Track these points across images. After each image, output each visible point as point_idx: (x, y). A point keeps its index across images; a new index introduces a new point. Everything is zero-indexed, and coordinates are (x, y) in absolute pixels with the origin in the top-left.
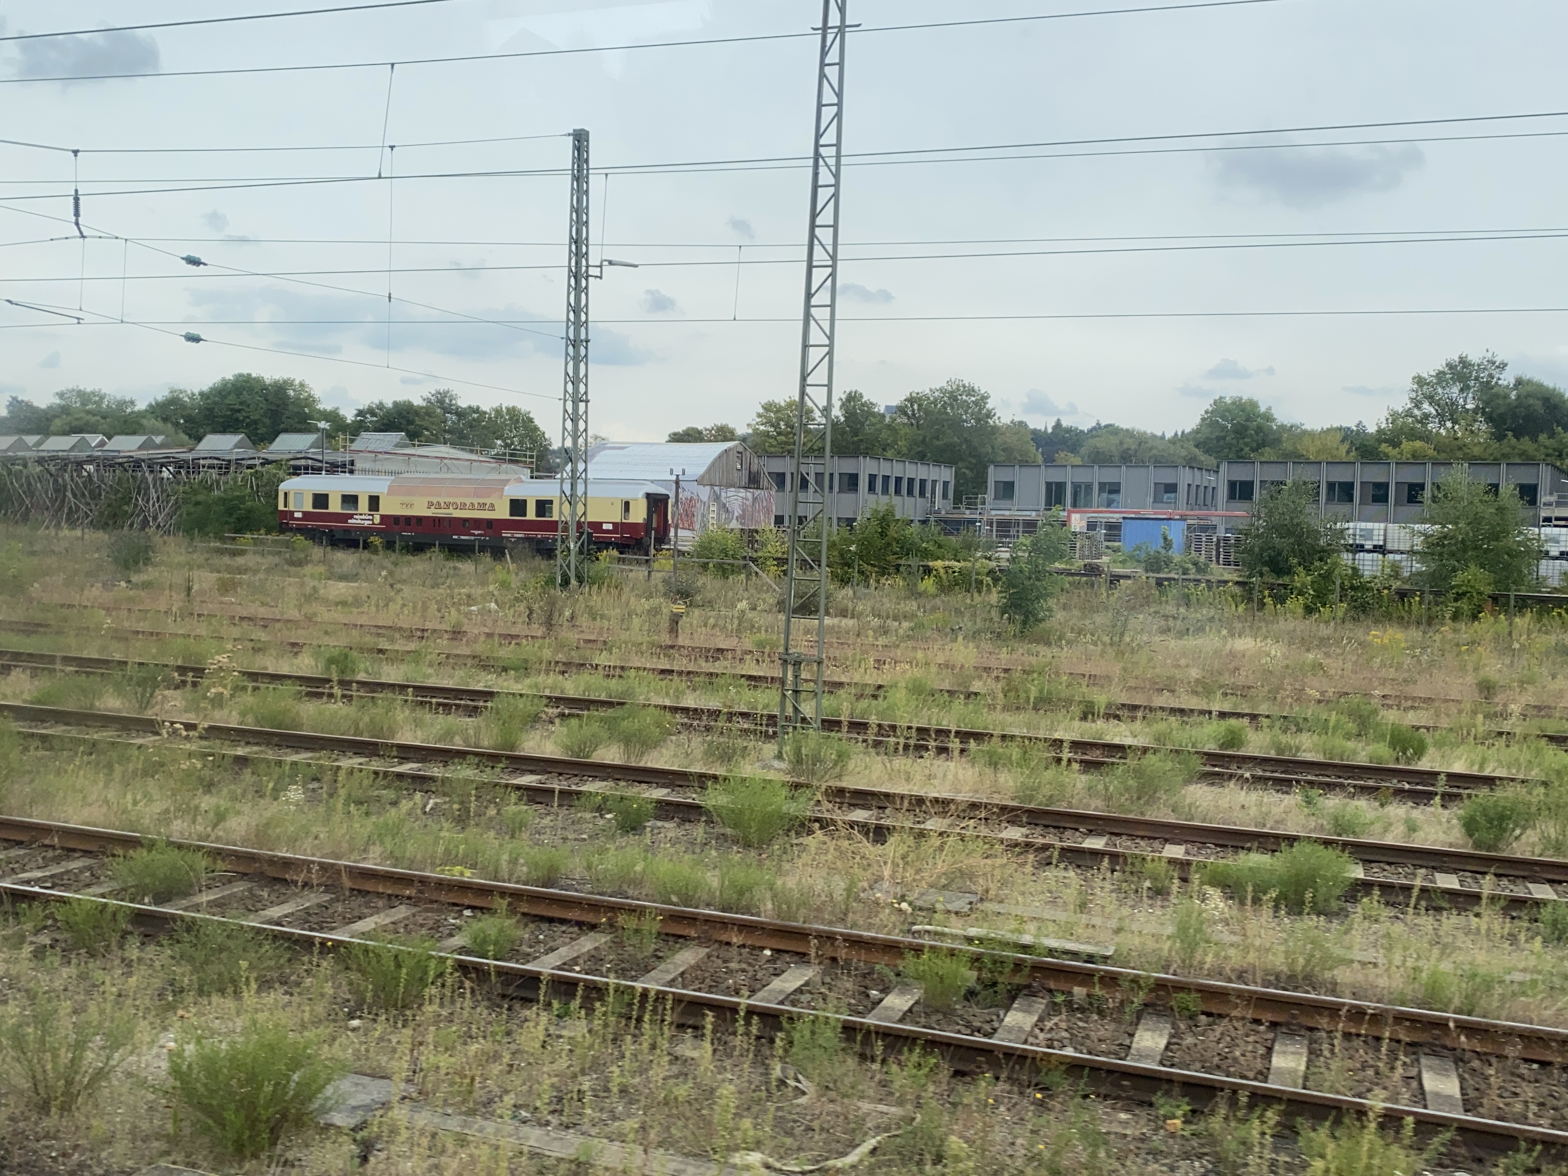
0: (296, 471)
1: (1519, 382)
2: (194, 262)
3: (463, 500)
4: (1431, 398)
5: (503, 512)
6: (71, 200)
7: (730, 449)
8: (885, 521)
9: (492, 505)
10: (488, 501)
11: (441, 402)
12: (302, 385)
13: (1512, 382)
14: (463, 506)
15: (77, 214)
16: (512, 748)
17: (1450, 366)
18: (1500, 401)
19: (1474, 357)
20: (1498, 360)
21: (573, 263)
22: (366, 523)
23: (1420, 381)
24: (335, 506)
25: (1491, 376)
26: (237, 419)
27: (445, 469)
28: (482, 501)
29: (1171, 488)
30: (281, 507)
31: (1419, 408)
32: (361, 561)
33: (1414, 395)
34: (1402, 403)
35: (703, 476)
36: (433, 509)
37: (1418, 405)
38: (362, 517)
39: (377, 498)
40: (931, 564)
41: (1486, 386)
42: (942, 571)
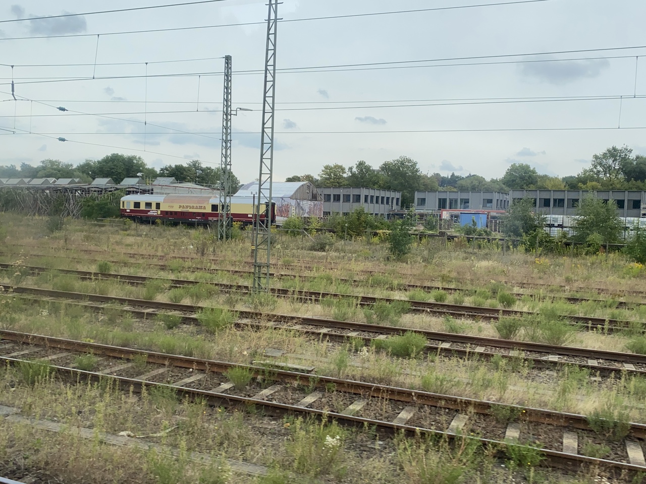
0: (129, 193)
1: (637, 157)
2: (63, 109)
3: (193, 205)
4: (600, 164)
5: (209, 210)
6: (11, 85)
7: (304, 184)
8: (360, 213)
9: (205, 207)
10: (203, 205)
11: (194, 165)
12: (139, 158)
13: (635, 157)
14: (193, 207)
15: (13, 91)
16: (151, 298)
17: (609, 151)
18: (629, 165)
19: (619, 147)
20: (629, 148)
21: (225, 110)
22: (155, 214)
23: (596, 157)
24: (143, 207)
25: (626, 155)
26: (112, 172)
27: (190, 193)
28: (200, 205)
29: (490, 201)
30: (121, 208)
31: (596, 168)
32: (151, 229)
33: (593, 163)
34: (589, 166)
35: (292, 196)
36: (181, 209)
37: (595, 167)
38: (153, 212)
39: (159, 203)
40: (377, 231)
41: (624, 160)
42: (382, 234)
